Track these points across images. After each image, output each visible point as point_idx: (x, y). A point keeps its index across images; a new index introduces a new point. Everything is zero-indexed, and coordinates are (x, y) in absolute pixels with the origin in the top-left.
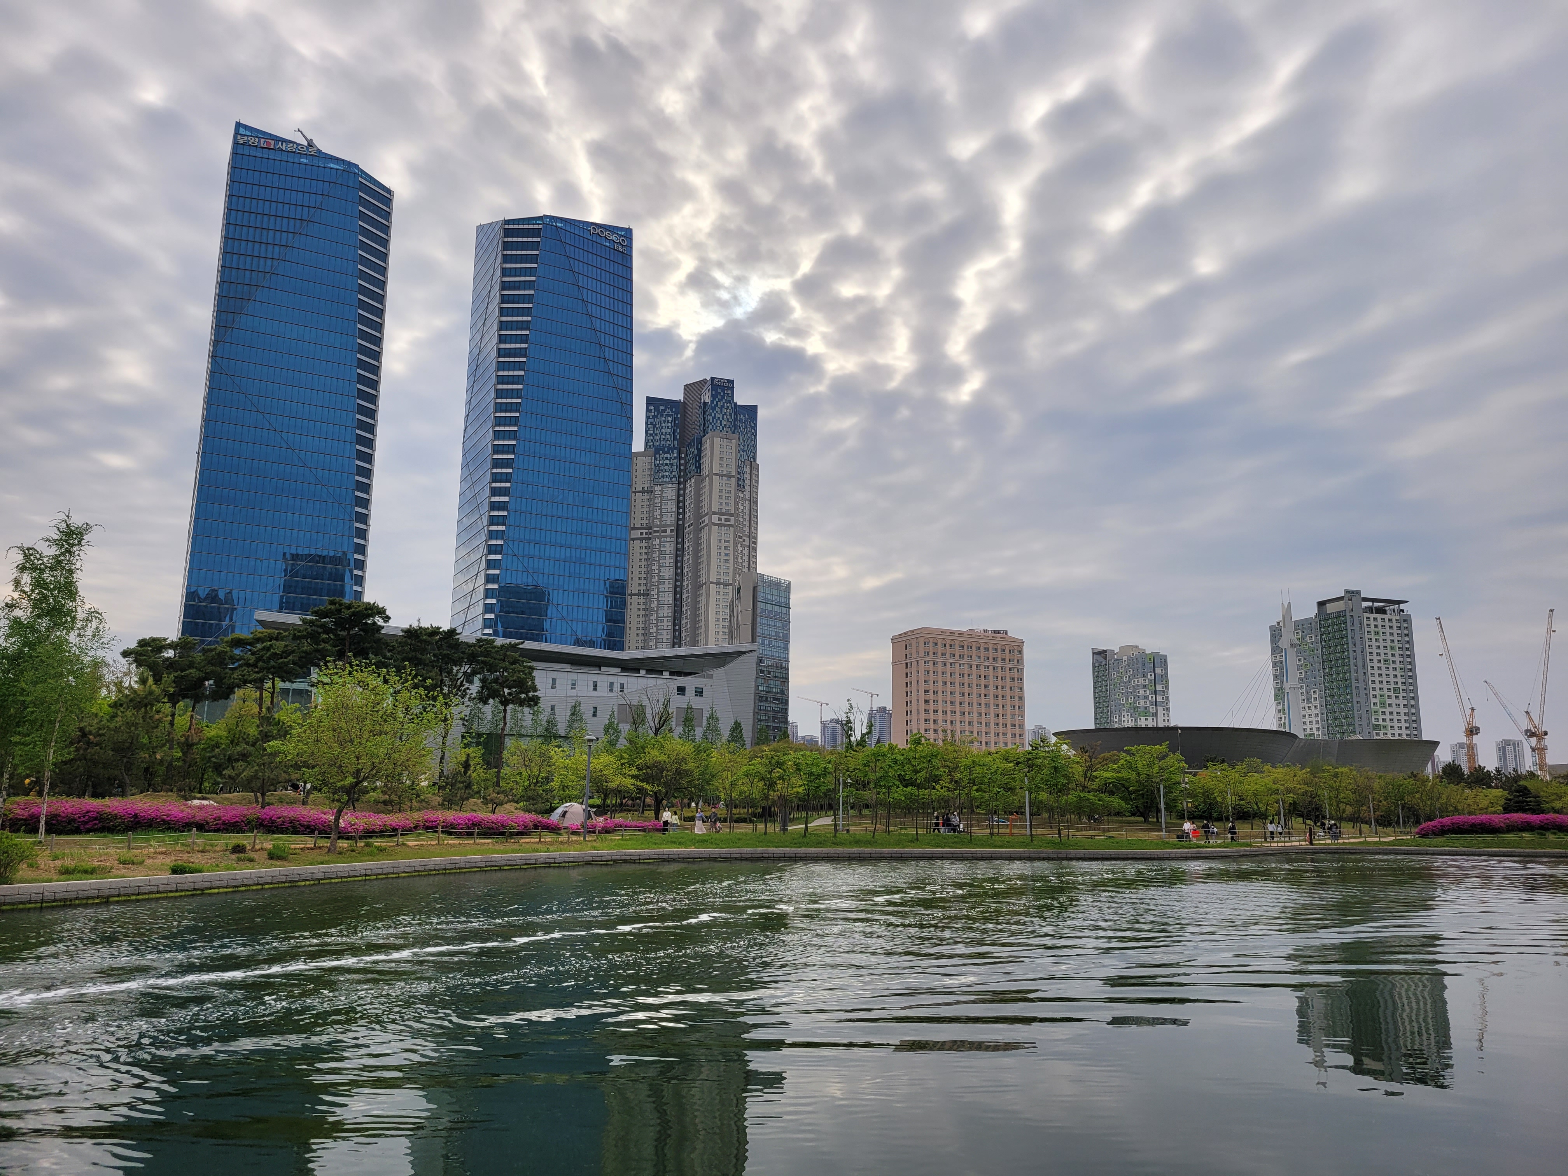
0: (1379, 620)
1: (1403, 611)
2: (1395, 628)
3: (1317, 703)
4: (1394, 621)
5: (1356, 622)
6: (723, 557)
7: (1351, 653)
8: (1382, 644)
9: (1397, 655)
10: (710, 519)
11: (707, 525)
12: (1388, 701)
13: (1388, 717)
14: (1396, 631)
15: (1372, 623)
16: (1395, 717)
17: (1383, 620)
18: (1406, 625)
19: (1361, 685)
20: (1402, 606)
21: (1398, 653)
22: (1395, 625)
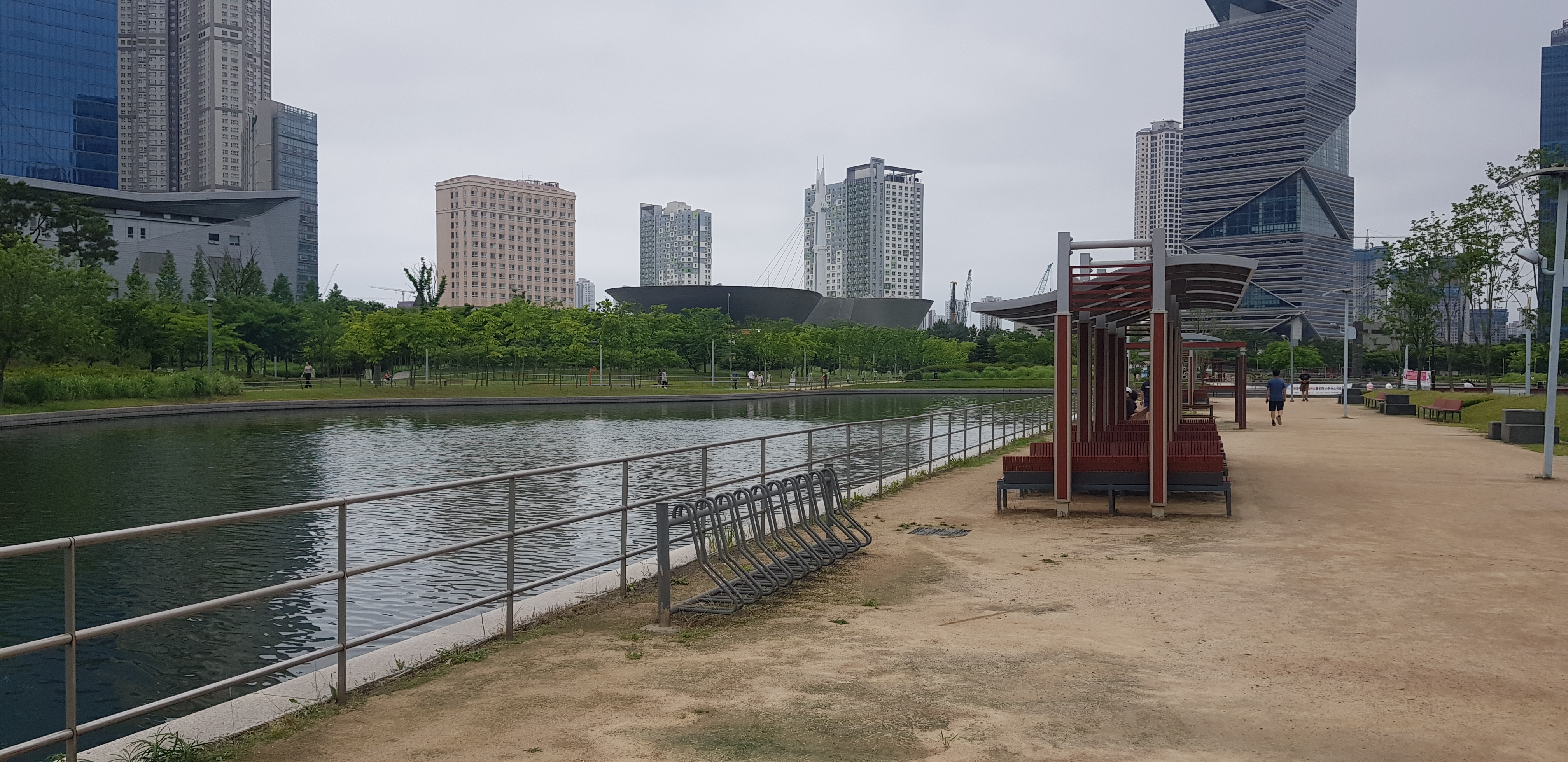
0: (897, 188)
1: (917, 180)
2: (909, 195)
3: (840, 263)
4: (909, 189)
5: (879, 189)
6: (229, 79)
7: (872, 218)
8: (898, 210)
9: (909, 221)
10: (212, 31)
11: (208, 39)
12: (898, 263)
13: (897, 277)
14: (910, 199)
15: (891, 190)
16: (903, 277)
17: (901, 187)
18: (918, 193)
19: (878, 247)
20: (918, 176)
21: (910, 218)
22: (910, 193)
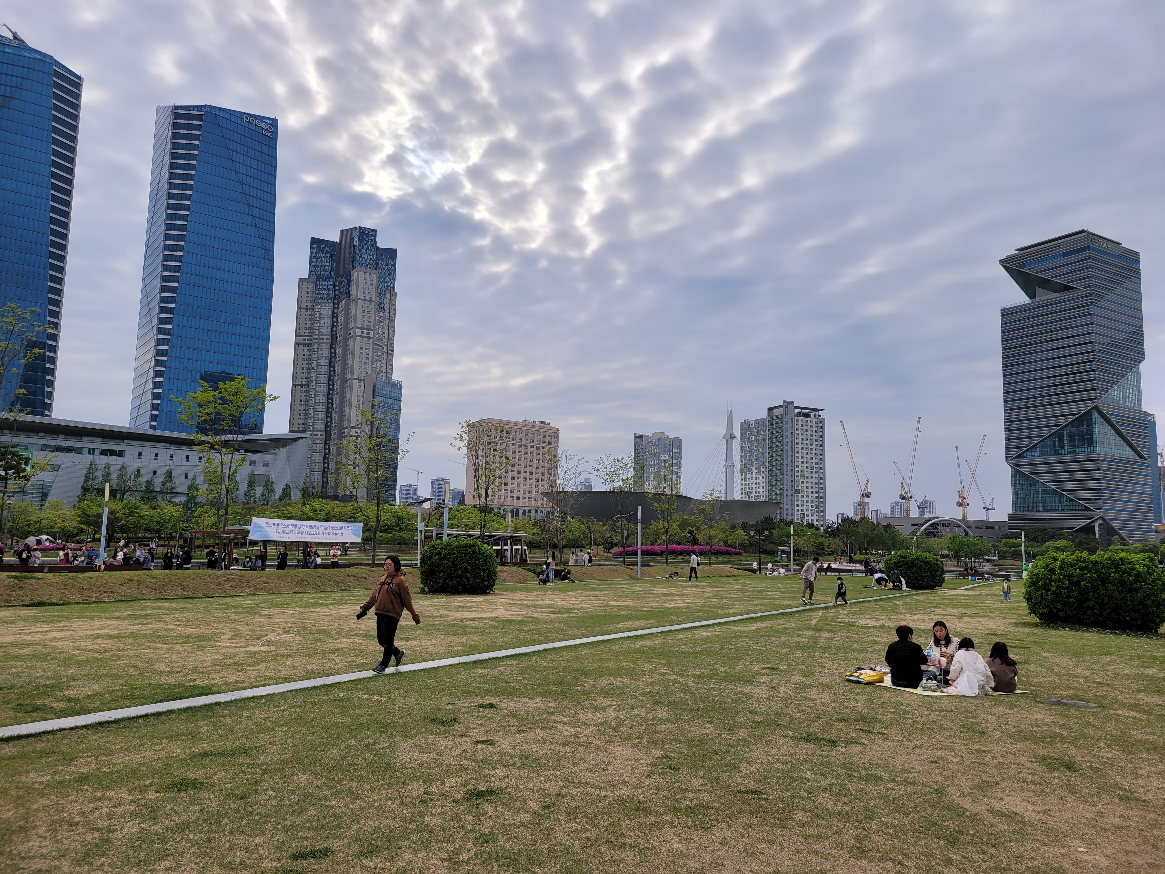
0: (804, 421)
1: (820, 416)
2: (814, 427)
3: (763, 475)
4: (814, 422)
5: (789, 422)
6: (364, 360)
7: (785, 443)
8: (805, 437)
9: (814, 445)
10: (355, 332)
11: (352, 336)
12: (806, 475)
13: (805, 485)
14: (814, 429)
15: (800, 423)
16: (810, 485)
17: (807, 421)
18: (821, 425)
19: (789, 464)
20: (820, 413)
21: (815, 443)
22: (814, 425)
